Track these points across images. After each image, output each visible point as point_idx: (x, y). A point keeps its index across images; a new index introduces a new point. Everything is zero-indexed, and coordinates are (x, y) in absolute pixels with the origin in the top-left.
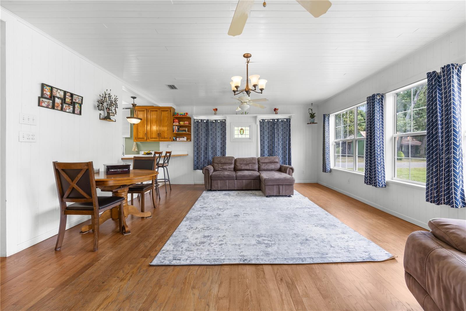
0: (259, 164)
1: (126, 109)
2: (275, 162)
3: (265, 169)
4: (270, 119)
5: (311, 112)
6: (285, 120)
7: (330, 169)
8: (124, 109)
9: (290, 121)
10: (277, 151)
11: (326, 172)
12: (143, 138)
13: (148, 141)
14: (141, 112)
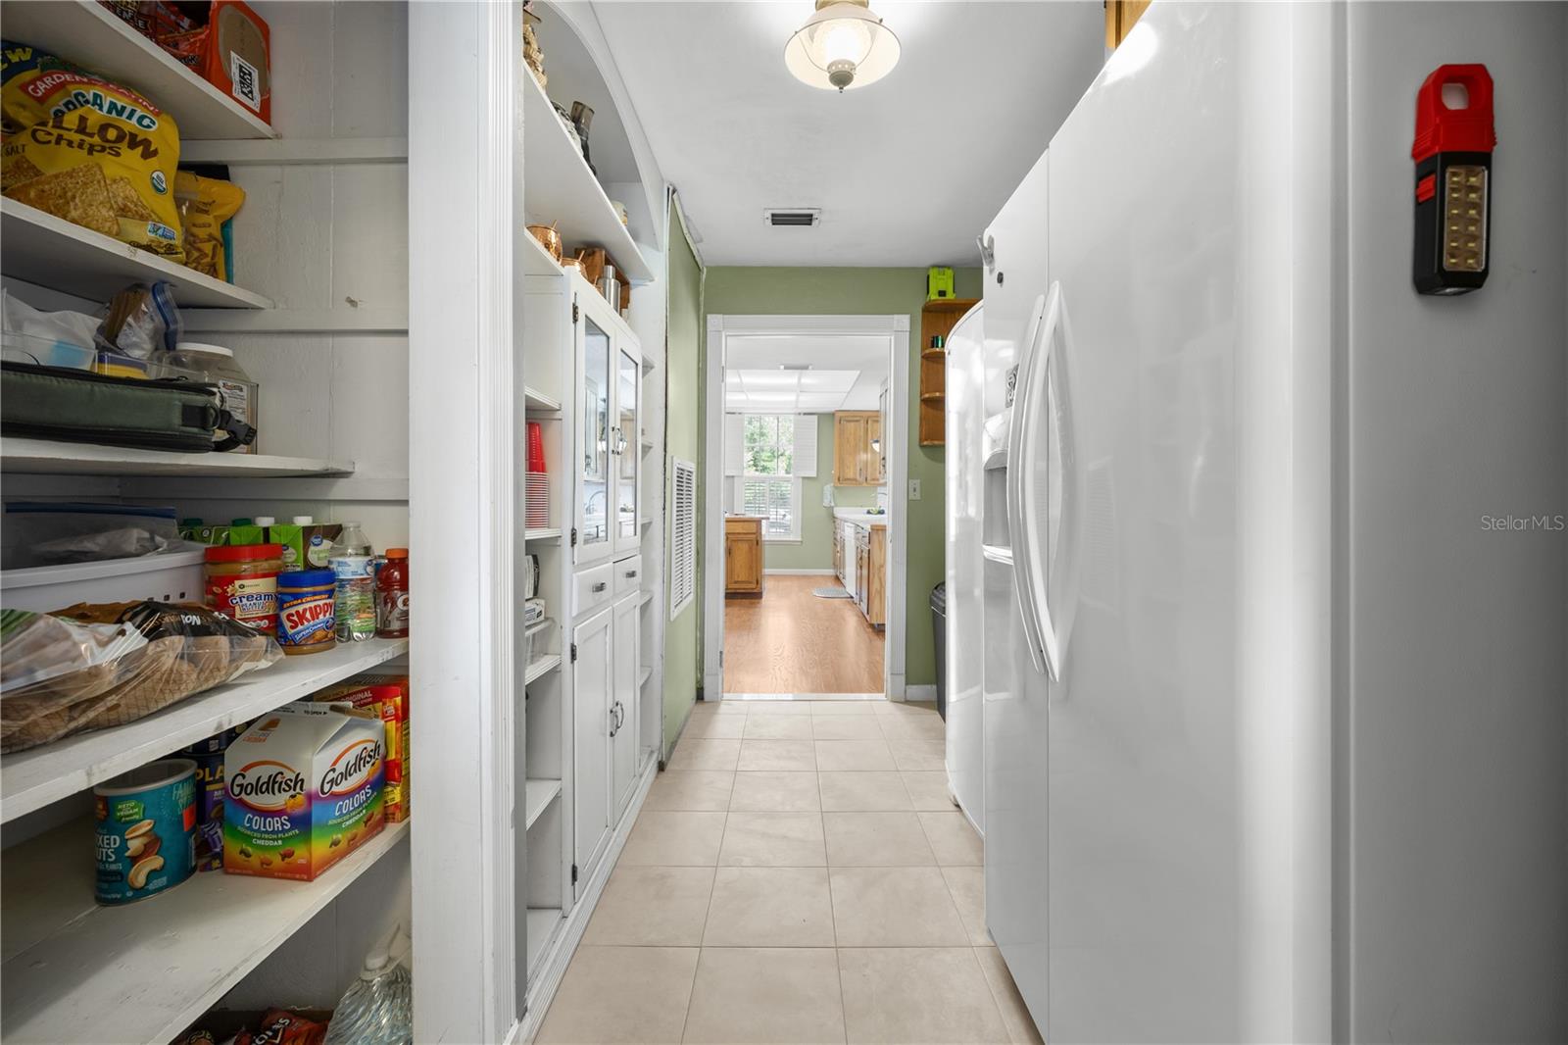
12: (855, 480)
13: (865, 484)
14: (852, 424)
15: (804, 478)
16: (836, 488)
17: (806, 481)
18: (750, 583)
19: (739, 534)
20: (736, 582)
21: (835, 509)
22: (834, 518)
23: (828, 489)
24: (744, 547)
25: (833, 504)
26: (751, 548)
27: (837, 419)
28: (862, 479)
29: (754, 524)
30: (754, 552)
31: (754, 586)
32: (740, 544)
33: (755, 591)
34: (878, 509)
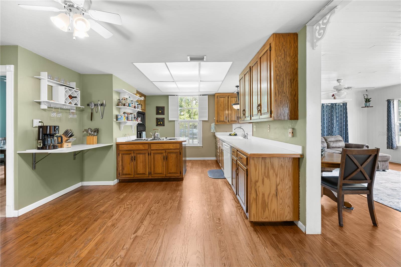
0: (328, 143)
1: (203, 95)
2: (340, 141)
3: (334, 147)
4: (328, 104)
5: (366, 97)
6: (341, 104)
7: (397, 146)
8: (201, 95)
9: (346, 105)
10: (336, 131)
11: (394, 149)
12: (224, 121)
13: (228, 123)
14: (223, 98)
15: (203, 121)
16: (215, 124)
17: (203, 122)
18: (177, 173)
19: (171, 149)
20: (170, 173)
21: (215, 133)
22: (215, 137)
23: (213, 125)
24: (174, 156)
25: (215, 131)
26: (177, 156)
27: (216, 97)
28: (227, 121)
29: (179, 145)
30: (179, 158)
31: (179, 175)
32: (172, 155)
33: (179, 177)
34: (234, 133)
